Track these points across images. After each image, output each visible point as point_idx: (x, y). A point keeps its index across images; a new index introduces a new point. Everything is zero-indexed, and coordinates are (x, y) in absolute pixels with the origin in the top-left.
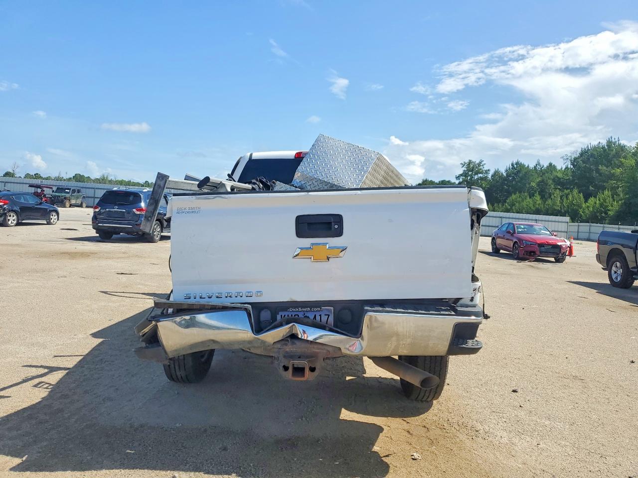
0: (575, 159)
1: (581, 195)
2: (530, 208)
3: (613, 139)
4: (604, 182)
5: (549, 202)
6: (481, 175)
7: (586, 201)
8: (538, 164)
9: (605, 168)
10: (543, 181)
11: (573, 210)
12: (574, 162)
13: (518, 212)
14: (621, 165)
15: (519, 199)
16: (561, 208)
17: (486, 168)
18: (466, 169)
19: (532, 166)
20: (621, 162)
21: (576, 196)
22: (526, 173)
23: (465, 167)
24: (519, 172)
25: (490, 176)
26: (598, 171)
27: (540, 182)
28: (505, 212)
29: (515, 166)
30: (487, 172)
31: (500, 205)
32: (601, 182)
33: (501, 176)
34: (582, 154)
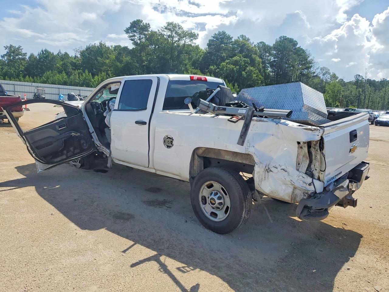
0: (83, 51)
1: (90, 74)
2: (60, 80)
3: (103, 42)
4: (101, 67)
5: (72, 77)
6: (20, 57)
7: (93, 78)
8: (60, 52)
9: (100, 59)
10: (64, 64)
11: (87, 82)
12: (82, 53)
13: (53, 84)
14: (108, 58)
15: (51, 75)
16: (79, 81)
17: (23, 52)
18: (8, 51)
19: (55, 53)
20: (108, 56)
21: (87, 75)
22: (53, 58)
23: (7, 49)
24: (47, 56)
25: (27, 57)
26: (97, 60)
27: (63, 64)
28: (43, 83)
29: (44, 52)
30: (25, 54)
31: (38, 78)
32: (99, 67)
33: (35, 58)
34: (87, 49)
